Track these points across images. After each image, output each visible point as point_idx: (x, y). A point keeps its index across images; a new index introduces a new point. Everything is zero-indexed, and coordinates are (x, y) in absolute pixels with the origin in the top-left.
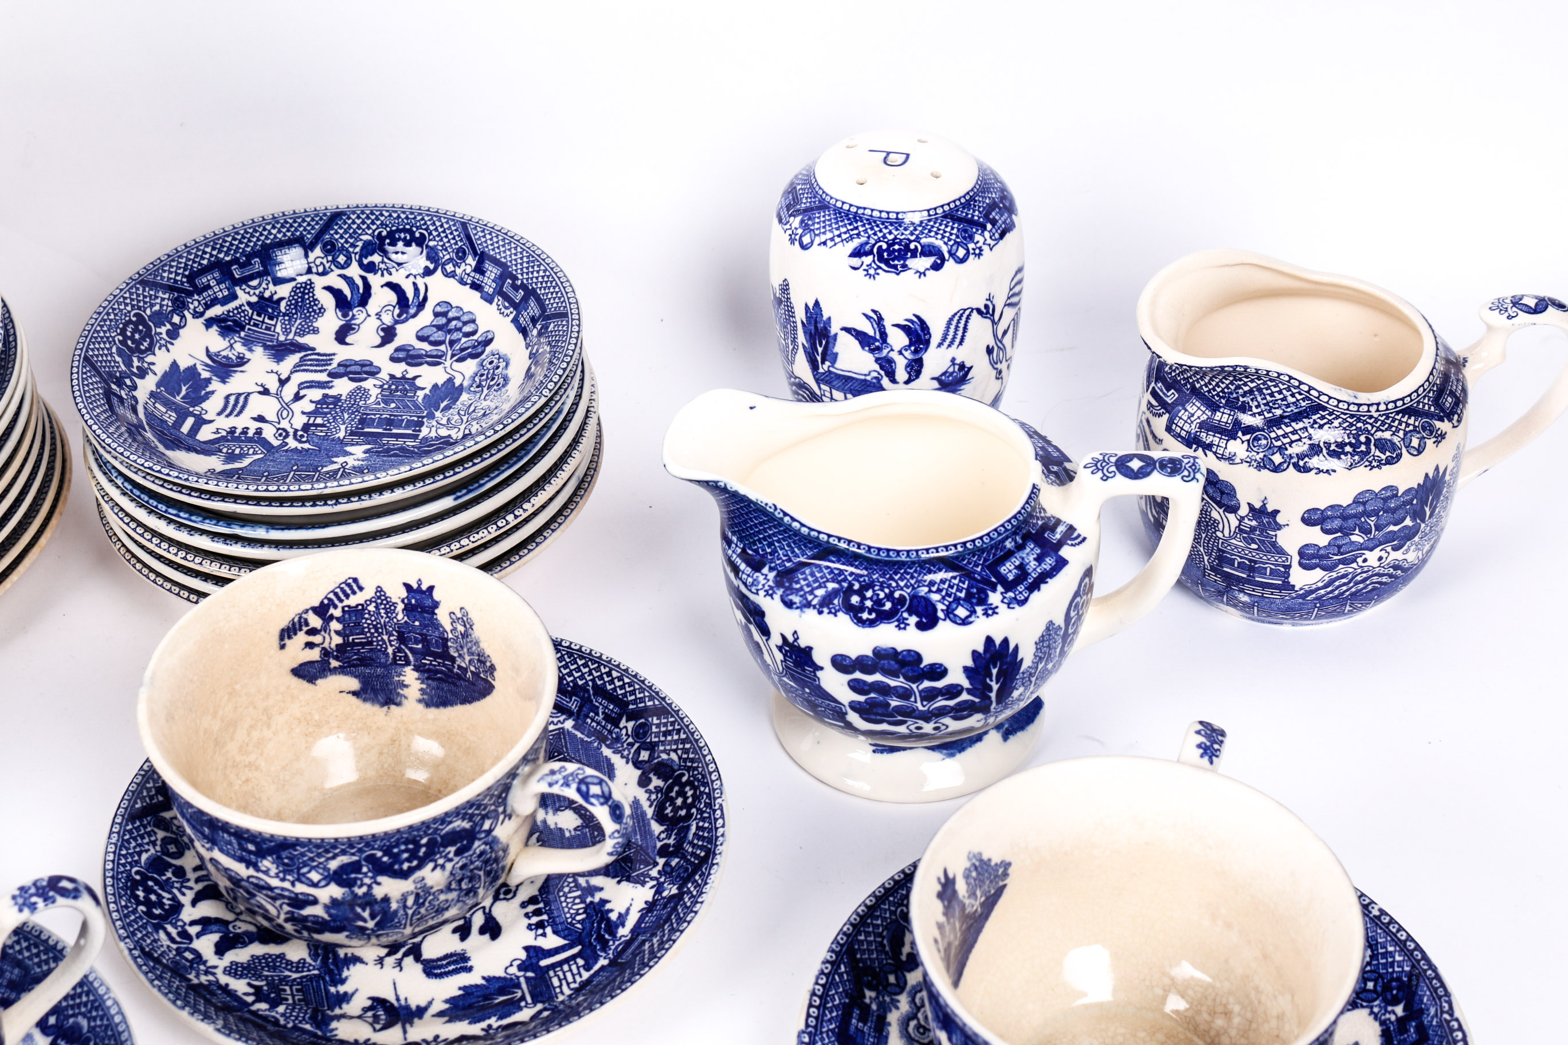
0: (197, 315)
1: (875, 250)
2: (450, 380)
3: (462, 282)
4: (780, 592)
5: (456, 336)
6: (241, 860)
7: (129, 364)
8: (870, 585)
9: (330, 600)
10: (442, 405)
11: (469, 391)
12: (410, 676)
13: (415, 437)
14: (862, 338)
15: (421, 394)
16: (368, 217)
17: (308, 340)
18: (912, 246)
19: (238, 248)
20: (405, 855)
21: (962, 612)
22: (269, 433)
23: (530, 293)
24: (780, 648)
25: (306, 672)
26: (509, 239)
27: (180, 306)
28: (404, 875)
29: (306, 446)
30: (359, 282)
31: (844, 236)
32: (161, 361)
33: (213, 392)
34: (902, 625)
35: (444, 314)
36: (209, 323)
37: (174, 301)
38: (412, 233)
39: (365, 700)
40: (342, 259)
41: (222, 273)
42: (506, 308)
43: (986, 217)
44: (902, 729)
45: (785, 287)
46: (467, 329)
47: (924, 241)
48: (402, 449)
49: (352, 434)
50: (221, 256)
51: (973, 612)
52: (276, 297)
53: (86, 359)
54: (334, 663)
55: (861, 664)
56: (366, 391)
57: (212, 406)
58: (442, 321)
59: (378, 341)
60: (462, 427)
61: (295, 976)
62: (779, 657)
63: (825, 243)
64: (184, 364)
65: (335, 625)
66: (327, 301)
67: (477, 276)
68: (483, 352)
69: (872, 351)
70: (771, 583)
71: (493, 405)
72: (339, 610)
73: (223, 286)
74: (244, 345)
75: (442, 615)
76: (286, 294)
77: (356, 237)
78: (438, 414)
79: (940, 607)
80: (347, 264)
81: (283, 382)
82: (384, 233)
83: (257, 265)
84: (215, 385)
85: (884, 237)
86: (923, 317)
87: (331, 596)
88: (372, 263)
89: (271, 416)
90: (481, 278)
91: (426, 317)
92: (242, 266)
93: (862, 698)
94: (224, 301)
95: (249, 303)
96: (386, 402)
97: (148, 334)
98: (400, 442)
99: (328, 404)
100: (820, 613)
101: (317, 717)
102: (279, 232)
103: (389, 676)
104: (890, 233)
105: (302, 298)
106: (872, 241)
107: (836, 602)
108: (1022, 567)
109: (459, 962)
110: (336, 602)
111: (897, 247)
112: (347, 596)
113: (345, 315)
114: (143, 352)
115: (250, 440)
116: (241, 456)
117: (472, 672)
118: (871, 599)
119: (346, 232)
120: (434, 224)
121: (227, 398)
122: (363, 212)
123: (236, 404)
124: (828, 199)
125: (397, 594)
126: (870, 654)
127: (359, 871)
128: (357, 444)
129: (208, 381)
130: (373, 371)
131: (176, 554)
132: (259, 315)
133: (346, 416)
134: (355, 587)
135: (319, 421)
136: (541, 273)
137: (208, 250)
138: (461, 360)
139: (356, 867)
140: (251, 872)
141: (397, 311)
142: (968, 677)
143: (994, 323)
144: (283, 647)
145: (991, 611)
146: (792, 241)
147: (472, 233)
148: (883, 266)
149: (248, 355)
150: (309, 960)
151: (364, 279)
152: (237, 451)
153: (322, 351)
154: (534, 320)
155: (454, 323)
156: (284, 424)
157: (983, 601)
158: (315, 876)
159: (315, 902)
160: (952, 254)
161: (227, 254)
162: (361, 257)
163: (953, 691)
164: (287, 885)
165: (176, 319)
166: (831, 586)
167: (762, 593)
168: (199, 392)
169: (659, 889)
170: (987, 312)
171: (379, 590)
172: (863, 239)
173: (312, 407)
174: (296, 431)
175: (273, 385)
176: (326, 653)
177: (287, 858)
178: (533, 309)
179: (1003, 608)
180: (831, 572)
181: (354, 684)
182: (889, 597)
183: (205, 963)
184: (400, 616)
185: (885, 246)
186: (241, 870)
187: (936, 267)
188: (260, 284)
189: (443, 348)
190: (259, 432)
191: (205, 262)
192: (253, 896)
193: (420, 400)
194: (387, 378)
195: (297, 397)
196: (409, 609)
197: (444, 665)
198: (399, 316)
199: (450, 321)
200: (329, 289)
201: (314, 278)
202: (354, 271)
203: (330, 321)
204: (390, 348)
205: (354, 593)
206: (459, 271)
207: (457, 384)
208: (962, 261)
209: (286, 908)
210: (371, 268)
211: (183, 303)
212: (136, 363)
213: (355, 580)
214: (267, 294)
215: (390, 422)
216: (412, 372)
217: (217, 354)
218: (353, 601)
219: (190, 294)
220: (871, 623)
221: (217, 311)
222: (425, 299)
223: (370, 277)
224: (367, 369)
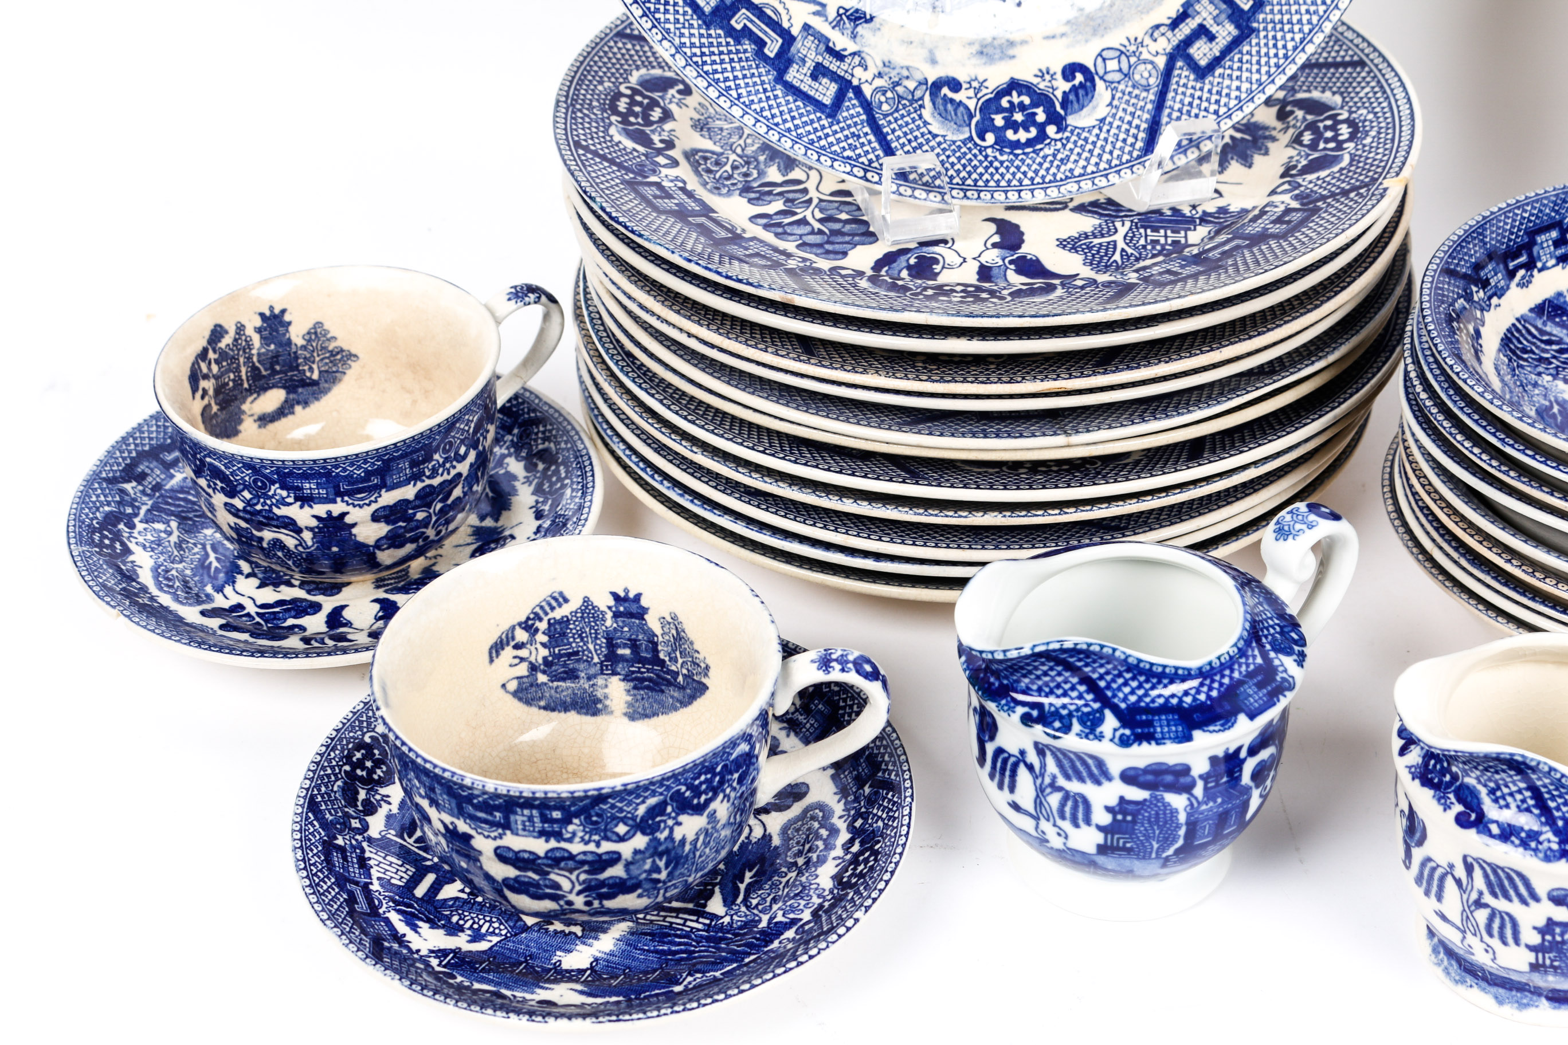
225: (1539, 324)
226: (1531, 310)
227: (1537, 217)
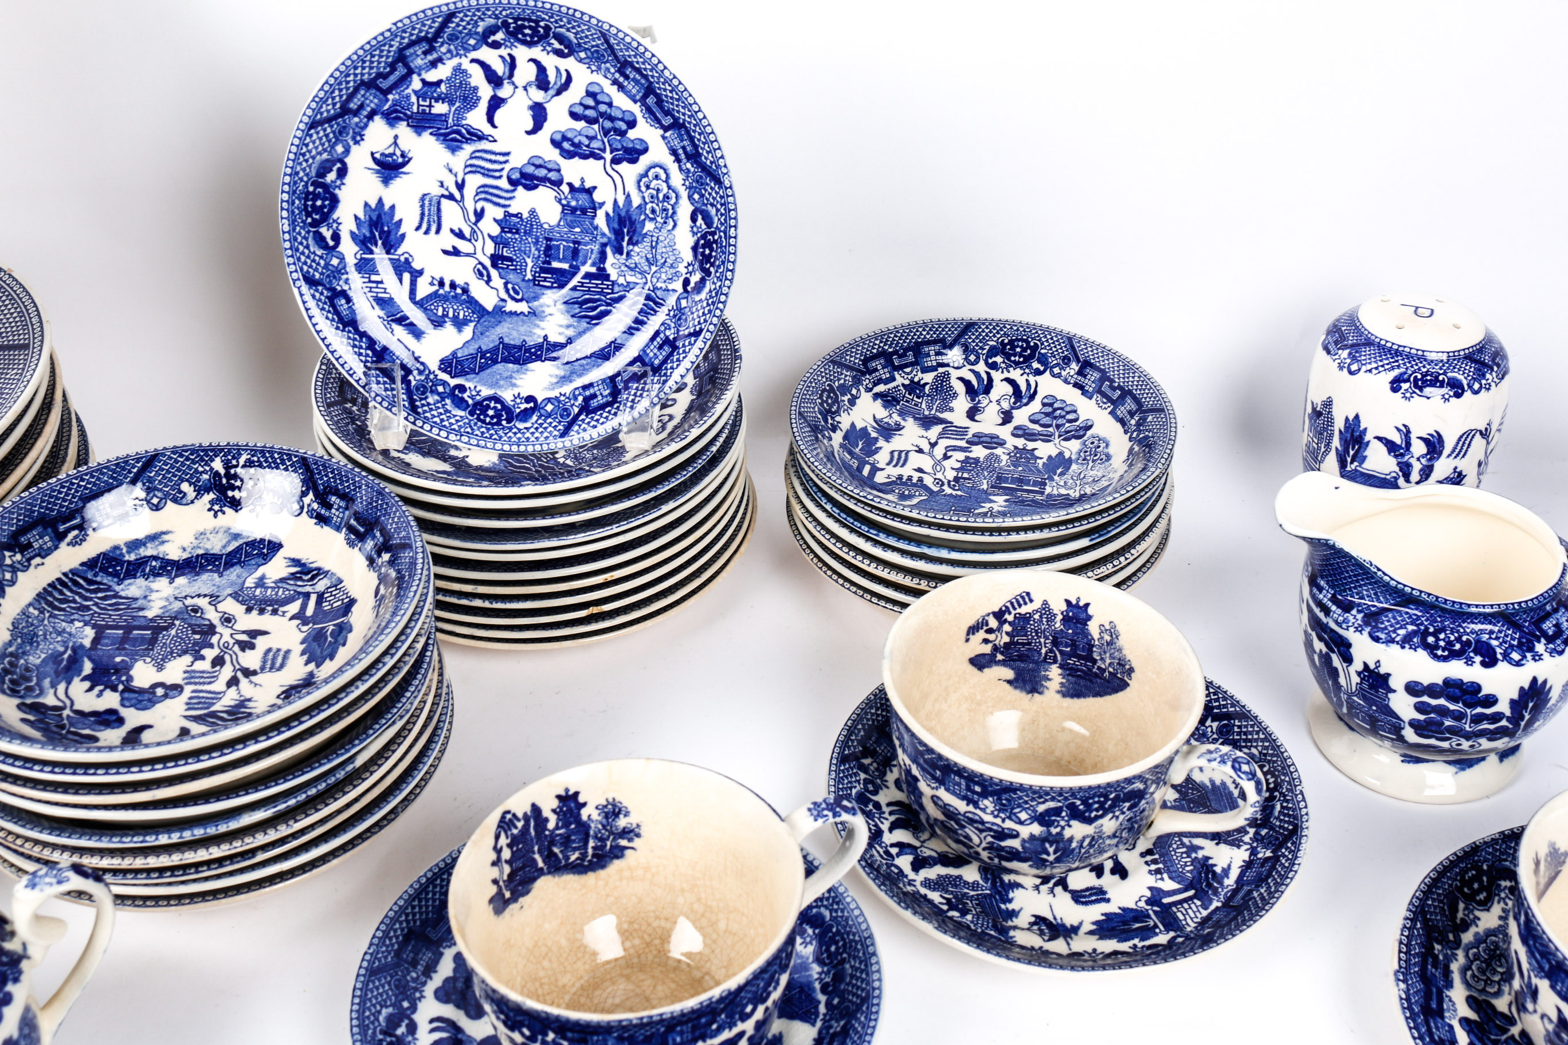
0: (868, 390)
1: (1412, 379)
2: (1061, 454)
3: (1066, 381)
4: (1368, 629)
5: (1060, 421)
6: (964, 798)
7: (826, 421)
8: (1443, 630)
9: (1007, 607)
10: (1059, 471)
11: (1078, 464)
12: (1055, 673)
13: (1042, 493)
14: (1391, 447)
15: (1040, 462)
16: (994, 328)
17: (946, 415)
18: (1441, 378)
19: (898, 343)
20: (1096, 806)
21: (1515, 656)
22: (928, 481)
23: (1126, 393)
24: (1359, 674)
25: (979, 662)
26: (1107, 352)
27: (857, 382)
28: (1089, 821)
29: (959, 493)
30: (984, 376)
31: (1387, 367)
32: (845, 421)
33: (881, 448)
34: (1469, 662)
35: (1051, 405)
36: (876, 396)
37: (854, 377)
38: (1028, 343)
39: (1016, 688)
40: (972, 358)
41: (886, 361)
42: (1104, 403)
43: (1493, 360)
44: (1445, 745)
45: (1328, 403)
46: (1070, 417)
47: (1449, 375)
48: (1033, 501)
49: (992, 487)
50: (886, 347)
51: (1524, 657)
52: (922, 382)
53: (800, 413)
54: (1000, 657)
55: (1432, 690)
56: (997, 458)
57: (882, 458)
58: (1049, 409)
59: (1000, 421)
60: (1078, 488)
61: (972, 893)
62: (1356, 679)
63: (1370, 371)
64: (859, 425)
65: (1007, 628)
66: (960, 388)
67: (1079, 378)
68: (1084, 435)
69: (1396, 456)
70: (1359, 622)
71: (1100, 474)
72: (1012, 616)
73: (886, 370)
74: (899, 415)
75: (1093, 628)
76: (930, 381)
77: (984, 341)
78: (1056, 478)
79: (1499, 650)
80: (976, 362)
81: (933, 445)
82: (1006, 341)
83: (910, 357)
84: (881, 443)
85: (1419, 369)
86: (1442, 433)
87: (1008, 604)
88: (995, 363)
89: (928, 469)
90: (1083, 379)
91: (1036, 406)
92: (900, 356)
93: (1422, 717)
94: (887, 382)
95: (903, 385)
96: (1014, 466)
97: (836, 401)
98: (1031, 496)
99: (969, 464)
100: (1403, 647)
101: (979, 697)
102: (928, 333)
103: (1038, 671)
104: (1424, 367)
105: (941, 384)
106: (1410, 372)
107: (1415, 640)
108: (1557, 625)
109: (1098, 895)
110: (1011, 609)
111: (1429, 378)
112: (1020, 606)
113: (973, 400)
114: (834, 413)
115: (915, 485)
116: (910, 497)
117: (1110, 672)
118: (1444, 640)
119: (977, 338)
120: (1045, 337)
121: (892, 452)
122: (990, 324)
123: (900, 458)
124: (1373, 338)
125: (1058, 607)
126: (1440, 682)
127: (1059, 815)
128: (998, 495)
129: (876, 440)
130: (1002, 443)
131: (869, 565)
132: (910, 394)
133: (986, 474)
134: (1027, 599)
135: (966, 475)
136: (1136, 379)
137: (877, 342)
138: (1067, 439)
139: (1057, 811)
140: (971, 808)
141: (1013, 400)
142: (1511, 708)
143: (1488, 443)
144: (967, 640)
145: (1537, 658)
146: (1341, 368)
147: (1076, 345)
148: (1417, 391)
149: (903, 423)
150: (981, 882)
151: (988, 374)
152: (907, 493)
153: (958, 425)
154: (1132, 414)
155: (1059, 412)
156: (939, 476)
157: (1531, 649)
158: (1023, 816)
159: (1015, 835)
160: (1470, 387)
161: (890, 347)
162: (987, 357)
163: (1497, 717)
164: (998, 821)
165: (854, 391)
166: (1411, 628)
167: (1352, 629)
168: (870, 448)
169: (1253, 852)
170: (1485, 434)
171: (1045, 603)
172: (1402, 370)
173: (958, 465)
174: (949, 482)
175: (926, 447)
176: (996, 648)
177: (1006, 799)
178: (1130, 404)
179: (1546, 656)
180: (1410, 617)
181: (1010, 674)
182: (1459, 639)
183: (906, 876)
184: (1057, 625)
185: (1419, 376)
186: (961, 806)
187: (1458, 395)
188: (912, 371)
189: (1051, 429)
190: (920, 480)
191: (875, 351)
192: (963, 827)
193: (1040, 466)
194: (1012, 448)
195: (946, 457)
196: (1066, 620)
197: (1085, 665)
198: (1015, 403)
199: (1055, 410)
200: (961, 379)
201: (951, 370)
202: (981, 367)
203: (961, 404)
204: (1010, 427)
205: (1026, 603)
206: (1064, 373)
207: (1067, 457)
208: (1476, 392)
209: (989, 839)
210: (994, 366)
211: (859, 379)
212: (830, 421)
213: (1028, 594)
214: (916, 379)
215: (1020, 481)
216: (1031, 445)
217: (881, 420)
218: (1024, 610)
219: (863, 374)
220: (1445, 659)
221: (881, 388)
222: (1035, 392)
223: (993, 373)
224: (995, 440)
225: (90, 576)
226: (83, 564)
227: (95, 484)
